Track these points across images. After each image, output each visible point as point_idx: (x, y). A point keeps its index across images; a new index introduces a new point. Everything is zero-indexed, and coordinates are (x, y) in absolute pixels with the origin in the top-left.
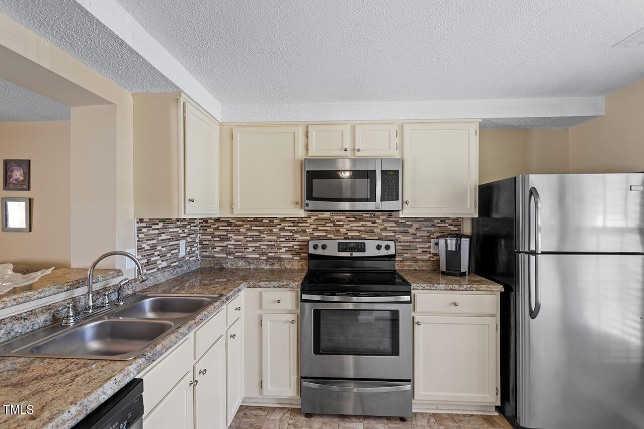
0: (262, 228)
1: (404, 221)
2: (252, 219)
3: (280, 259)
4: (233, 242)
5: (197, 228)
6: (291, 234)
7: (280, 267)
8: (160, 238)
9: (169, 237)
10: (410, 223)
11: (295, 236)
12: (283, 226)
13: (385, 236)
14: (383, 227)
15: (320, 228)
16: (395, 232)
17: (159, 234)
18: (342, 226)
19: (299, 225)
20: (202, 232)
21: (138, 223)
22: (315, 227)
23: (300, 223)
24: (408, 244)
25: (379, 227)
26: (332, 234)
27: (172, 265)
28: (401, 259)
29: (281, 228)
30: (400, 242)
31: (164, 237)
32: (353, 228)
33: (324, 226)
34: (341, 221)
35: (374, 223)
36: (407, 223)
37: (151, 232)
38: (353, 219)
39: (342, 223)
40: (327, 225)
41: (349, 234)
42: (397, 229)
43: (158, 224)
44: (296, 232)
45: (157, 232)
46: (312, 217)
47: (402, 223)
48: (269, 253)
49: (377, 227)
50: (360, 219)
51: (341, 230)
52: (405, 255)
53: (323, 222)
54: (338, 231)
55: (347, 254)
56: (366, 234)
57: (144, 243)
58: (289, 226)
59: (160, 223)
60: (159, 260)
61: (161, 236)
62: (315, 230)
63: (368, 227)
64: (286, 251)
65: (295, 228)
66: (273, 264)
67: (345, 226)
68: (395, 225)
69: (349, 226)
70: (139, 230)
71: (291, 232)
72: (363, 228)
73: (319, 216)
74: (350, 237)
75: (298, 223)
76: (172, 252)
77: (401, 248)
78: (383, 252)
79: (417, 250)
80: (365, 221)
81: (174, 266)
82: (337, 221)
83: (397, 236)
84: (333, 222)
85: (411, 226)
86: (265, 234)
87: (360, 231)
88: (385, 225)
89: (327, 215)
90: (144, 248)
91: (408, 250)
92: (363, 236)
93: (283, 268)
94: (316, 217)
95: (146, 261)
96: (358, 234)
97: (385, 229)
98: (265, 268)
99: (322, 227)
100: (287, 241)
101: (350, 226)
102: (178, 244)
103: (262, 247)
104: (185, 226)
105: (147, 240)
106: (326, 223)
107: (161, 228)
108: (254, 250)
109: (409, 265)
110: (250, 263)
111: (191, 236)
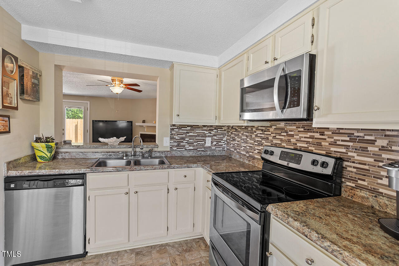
0: (247, 134)
1: (361, 134)
2: (244, 128)
3: (254, 158)
4: (236, 142)
5: (226, 132)
6: (260, 140)
7: (252, 164)
8: (188, 135)
9: (196, 135)
10: (372, 138)
11: (263, 141)
12: (257, 133)
13: (335, 151)
14: (332, 140)
15: (277, 137)
16: (347, 147)
17: (186, 132)
18: (292, 136)
19: (266, 133)
20: (227, 134)
21: (171, 126)
22: (274, 135)
23: (266, 131)
24: (366, 167)
25: (328, 139)
26: (285, 143)
27: (198, 149)
28: (354, 185)
29: (256, 135)
30: (354, 162)
31: (191, 134)
32: (302, 139)
33: (280, 135)
34: (292, 131)
35: (323, 135)
36: (367, 138)
37: (180, 131)
38: (302, 130)
39: (292, 133)
40: (282, 134)
41: (298, 145)
42: (351, 144)
43: (187, 128)
44: (263, 138)
45: (186, 131)
46: (273, 127)
47: (358, 137)
48: (250, 152)
49: (325, 139)
50: (308, 130)
51: (292, 140)
52: (360, 182)
53: (279, 132)
54: (289, 141)
55: (285, 163)
56: (313, 147)
57: (175, 136)
58: (260, 134)
59: (188, 127)
60: (187, 145)
61: (189, 134)
62: (274, 137)
63: (316, 138)
64: (258, 152)
65: (263, 135)
66: (250, 161)
67: (295, 137)
68: (348, 139)
69: (298, 137)
70: (172, 130)
71: (261, 138)
72: (310, 140)
73: (277, 126)
74: (299, 148)
75: (265, 131)
76: (198, 143)
77: (355, 170)
78: (318, 169)
79: (381, 179)
80: (314, 132)
81: (199, 150)
82: (290, 131)
83: (350, 154)
84: (286, 132)
85: (372, 142)
86: (249, 138)
87: (308, 142)
88: (336, 138)
89: (282, 124)
90: (175, 138)
91: (365, 175)
92: (310, 148)
93: (254, 165)
94: (275, 127)
95: (177, 144)
96: (306, 146)
97: (334, 144)
98: (246, 162)
99: (279, 136)
100: (259, 145)
101: (300, 137)
102: (204, 139)
103: (247, 147)
104: (212, 130)
105: (177, 135)
106: (281, 132)
107: (189, 130)
108: (244, 149)
109: (363, 197)
110: (241, 158)
111: (217, 136)
